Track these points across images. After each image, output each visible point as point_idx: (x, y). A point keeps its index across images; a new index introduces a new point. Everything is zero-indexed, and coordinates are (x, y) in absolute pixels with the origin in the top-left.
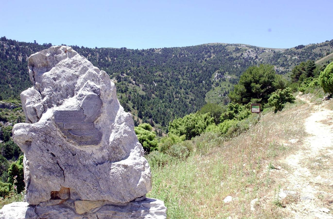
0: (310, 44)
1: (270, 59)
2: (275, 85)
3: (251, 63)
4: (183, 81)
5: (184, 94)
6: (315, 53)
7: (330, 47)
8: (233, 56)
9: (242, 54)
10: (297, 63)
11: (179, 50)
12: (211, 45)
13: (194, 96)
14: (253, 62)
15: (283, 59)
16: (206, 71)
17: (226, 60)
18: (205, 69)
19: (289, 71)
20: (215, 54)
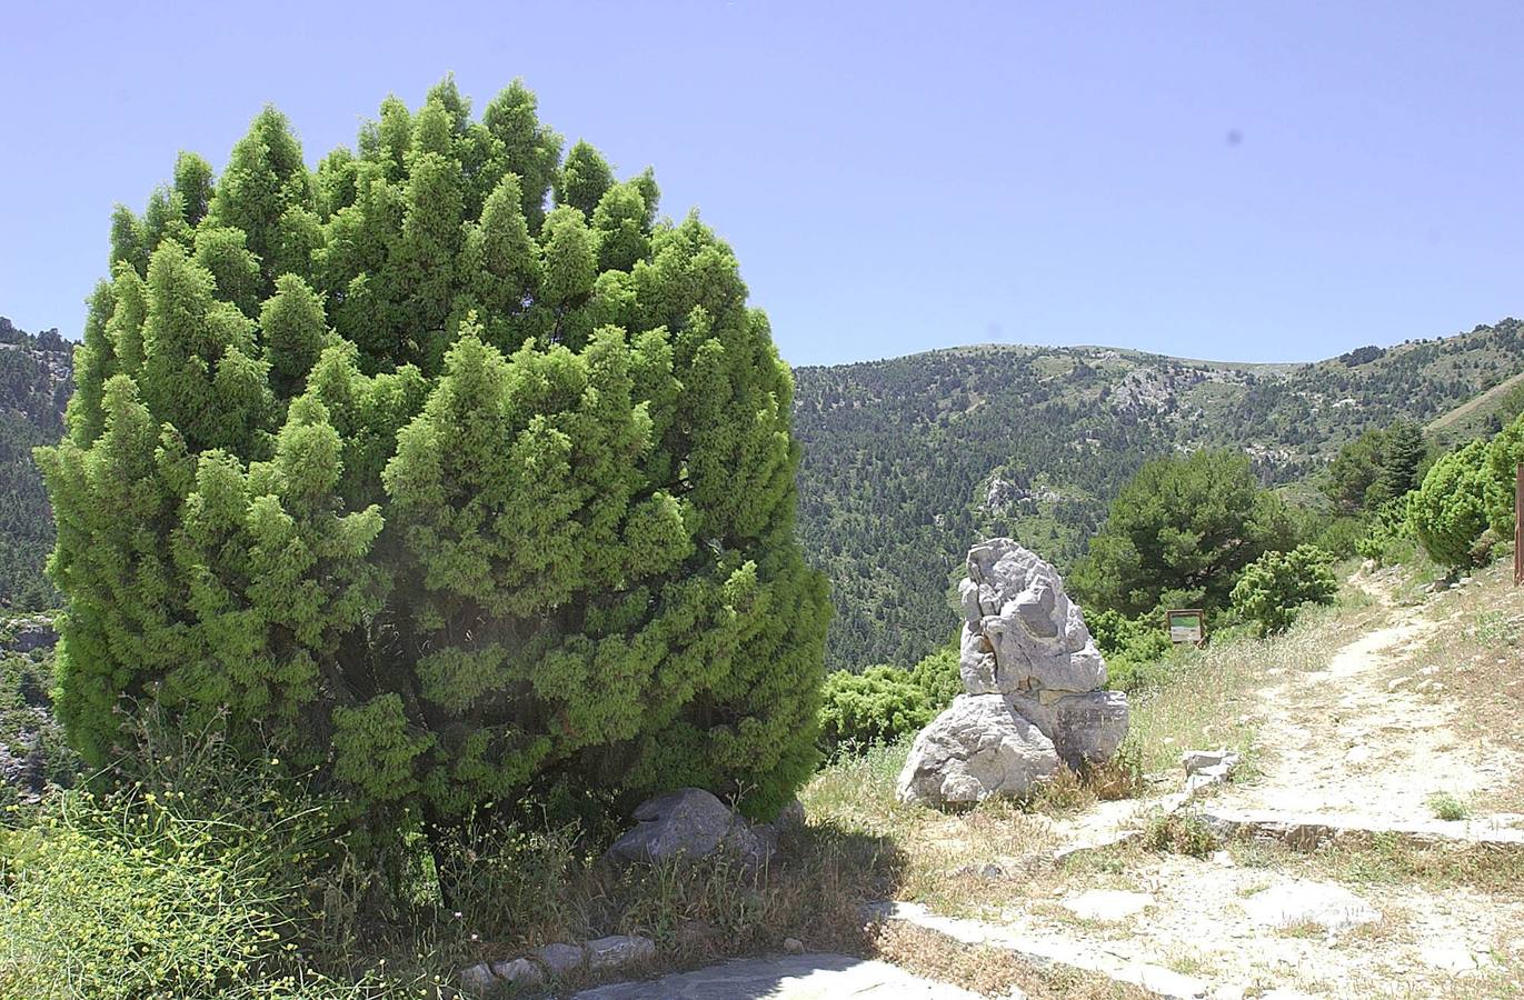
0: (1407, 342)
1: (1231, 412)
2: (1256, 535)
3: (1147, 430)
4: (846, 515)
5: (851, 577)
6: (1432, 383)
7: (1497, 354)
8: (1066, 400)
9: (1107, 392)
10: (1353, 428)
11: (825, 381)
12: (965, 355)
13: (896, 585)
14: (1159, 426)
15: (1293, 410)
16: (949, 469)
17: (1037, 418)
18: (941, 461)
19: (1320, 462)
20: (986, 394)
